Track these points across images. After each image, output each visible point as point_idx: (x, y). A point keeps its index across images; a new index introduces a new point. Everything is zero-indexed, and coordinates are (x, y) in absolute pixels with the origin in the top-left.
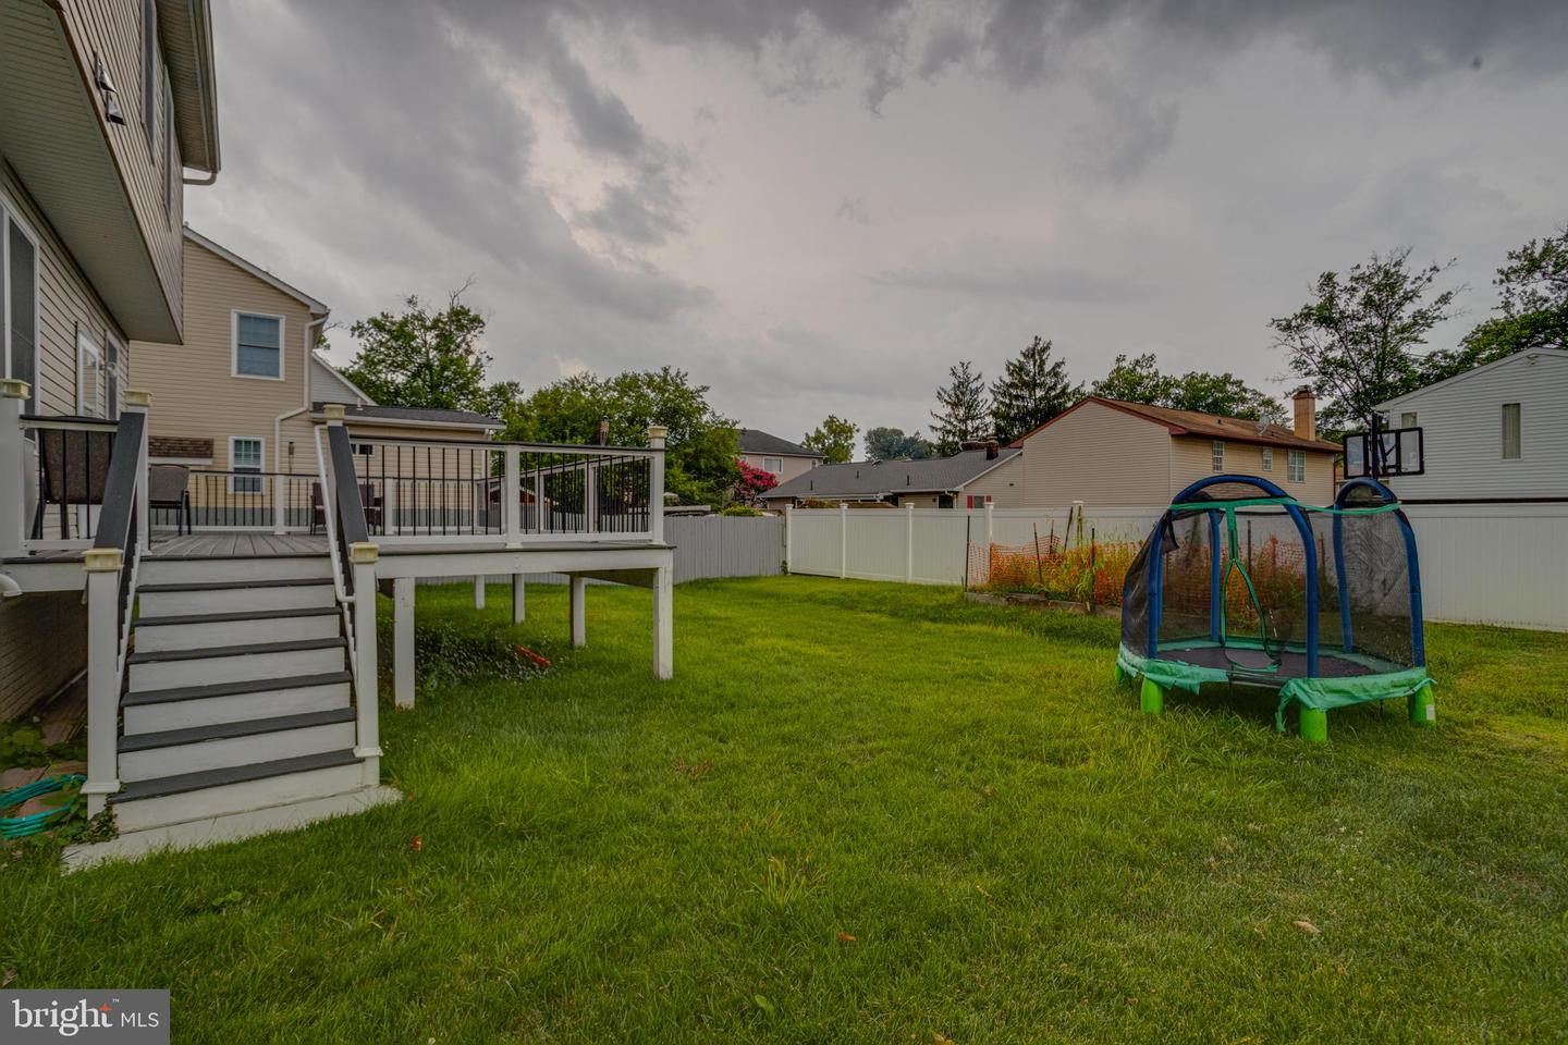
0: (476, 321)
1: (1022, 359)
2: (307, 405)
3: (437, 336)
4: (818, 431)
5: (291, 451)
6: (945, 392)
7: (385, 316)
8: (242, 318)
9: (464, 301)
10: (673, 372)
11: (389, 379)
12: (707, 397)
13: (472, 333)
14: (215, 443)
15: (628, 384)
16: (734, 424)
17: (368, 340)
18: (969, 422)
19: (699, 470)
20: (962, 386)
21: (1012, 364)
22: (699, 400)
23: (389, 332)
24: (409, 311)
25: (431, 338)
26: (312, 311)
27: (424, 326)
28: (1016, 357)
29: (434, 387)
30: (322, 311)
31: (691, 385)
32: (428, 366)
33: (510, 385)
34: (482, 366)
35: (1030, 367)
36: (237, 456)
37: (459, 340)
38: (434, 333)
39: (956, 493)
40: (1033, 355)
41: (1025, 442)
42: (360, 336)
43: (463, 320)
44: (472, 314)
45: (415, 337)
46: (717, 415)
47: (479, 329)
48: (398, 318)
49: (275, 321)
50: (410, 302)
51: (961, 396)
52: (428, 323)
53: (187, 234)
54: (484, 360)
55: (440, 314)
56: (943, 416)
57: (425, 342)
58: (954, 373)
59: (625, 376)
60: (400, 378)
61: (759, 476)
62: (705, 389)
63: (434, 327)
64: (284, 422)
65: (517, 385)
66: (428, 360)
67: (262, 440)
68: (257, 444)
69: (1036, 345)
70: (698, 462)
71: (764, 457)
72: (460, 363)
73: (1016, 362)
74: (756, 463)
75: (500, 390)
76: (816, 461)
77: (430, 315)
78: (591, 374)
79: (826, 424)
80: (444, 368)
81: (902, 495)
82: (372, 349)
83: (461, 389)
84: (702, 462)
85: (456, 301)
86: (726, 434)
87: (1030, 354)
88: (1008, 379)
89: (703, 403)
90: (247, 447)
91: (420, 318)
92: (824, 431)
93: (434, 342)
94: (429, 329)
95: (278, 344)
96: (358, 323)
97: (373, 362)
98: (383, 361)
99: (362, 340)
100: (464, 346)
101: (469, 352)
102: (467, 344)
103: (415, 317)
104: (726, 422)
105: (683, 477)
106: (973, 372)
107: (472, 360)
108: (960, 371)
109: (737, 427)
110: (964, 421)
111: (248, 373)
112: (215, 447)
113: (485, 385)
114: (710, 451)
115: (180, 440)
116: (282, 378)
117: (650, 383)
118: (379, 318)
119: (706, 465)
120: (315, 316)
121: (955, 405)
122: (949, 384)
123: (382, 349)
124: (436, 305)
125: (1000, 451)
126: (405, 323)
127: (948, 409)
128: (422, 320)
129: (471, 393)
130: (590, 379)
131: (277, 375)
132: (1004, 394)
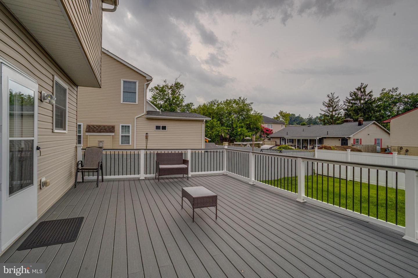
0: (182, 86)
1: (356, 91)
2: (145, 113)
3: (171, 91)
4: (277, 115)
5: (147, 137)
6: (325, 103)
7: (158, 86)
8: (124, 82)
9: (179, 81)
10: (242, 98)
11: (159, 103)
12: (252, 106)
13: (181, 89)
14: (115, 127)
15: (228, 103)
16: (261, 114)
17: (154, 92)
18: (334, 112)
19: (250, 128)
20: (331, 101)
21: (352, 93)
22: (250, 107)
23: (159, 90)
24: (164, 84)
25: (170, 91)
26: (147, 79)
27: (168, 88)
28: (354, 90)
29: (171, 105)
30: (150, 79)
31: (247, 102)
32: (169, 99)
33: (190, 103)
34: (184, 99)
35: (359, 93)
36: (122, 131)
37: (177, 91)
38: (170, 90)
39: (350, 138)
40: (360, 89)
41: (391, 120)
42: (152, 91)
43: (178, 86)
44: (181, 84)
45: (165, 91)
46: (256, 111)
47: (183, 88)
48: (161, 86)
49: (135, 83)
50: (165, 81)
51: (331, 104)
52: (169, 87)
53: (103, 50)
54: (184, 97)
55: (172, 85)
56: (325, 110)
57: (168, 93)
58: (328, 96)
59: (227, 100)
60: (162, 102)
61: (268, 130)
62: (252, 103)
63: (171, 88)
64: (138, 119)
65: (193, 104)
66: (169, 97)
67: (131, 125)
68: (129, 126)
69: (361, 86)
70: (250, 126)
71: (267, 124)
72: (178, 98)
73: (353, 92)
74: (266, 126)
75: (188, 106)
76: (283, 125)
77: (170, 85)
78: (217, 100)
79: (279, 113)
80: (173, 99)
81: (325, 138)
82: (155, 95)
83: (178, 105)
84: (251, 126)
85: (177, 81)
86: (259, 118)
87: (359, 89)
88: (350, 98)
89: (251, 108)
90: (126, 128)
91: (167, 86)
92: (279, 115)
93: (170, 92)
94: (169, 89)
95: (136, 91)
96: (152, 88)
97: (155, 98)
98: (158, 98)
99: (152, 93)
100: (179, 93)
101: (180, 95)
102: (179, 92)
103: (166, 86)
104: (259, 114)
105: (246, 131)
106: (335, 96)
107: (181, 97)
108: (331, 96)
109: (262, 115)
110: (332, 112)
111: (126, 102)
112: (115, 128)
113: (184, 104)
114: (254, 123)
115: (104, 126)
116: (137, 103)
117: (235, 101)
118: (157, 86)
119: (252, 127)
120: (148, 81)
121: (329, 107)
122: (327, 100)
123: (157, 95)
124: (171, 82)
125: (364, 123)
126: (163, 87)
127: (326, 108)
128: (168, 86)
129: (180, 106)
130: (217, 101)
131: (135, 102)
132: (349, 103)
